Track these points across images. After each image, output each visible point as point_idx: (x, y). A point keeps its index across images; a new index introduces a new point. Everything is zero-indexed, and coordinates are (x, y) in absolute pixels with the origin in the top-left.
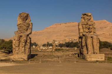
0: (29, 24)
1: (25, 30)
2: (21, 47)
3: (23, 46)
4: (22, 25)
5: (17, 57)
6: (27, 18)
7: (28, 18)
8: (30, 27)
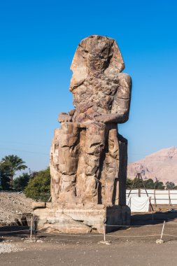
0: (116, 82)
1: (99, 105)
2: (83, 175)
3: (90, 169)
4: (90, 87)
5: (61, 218)
6: (110, 58)
7: (113, 59)
8: (123, 91)
